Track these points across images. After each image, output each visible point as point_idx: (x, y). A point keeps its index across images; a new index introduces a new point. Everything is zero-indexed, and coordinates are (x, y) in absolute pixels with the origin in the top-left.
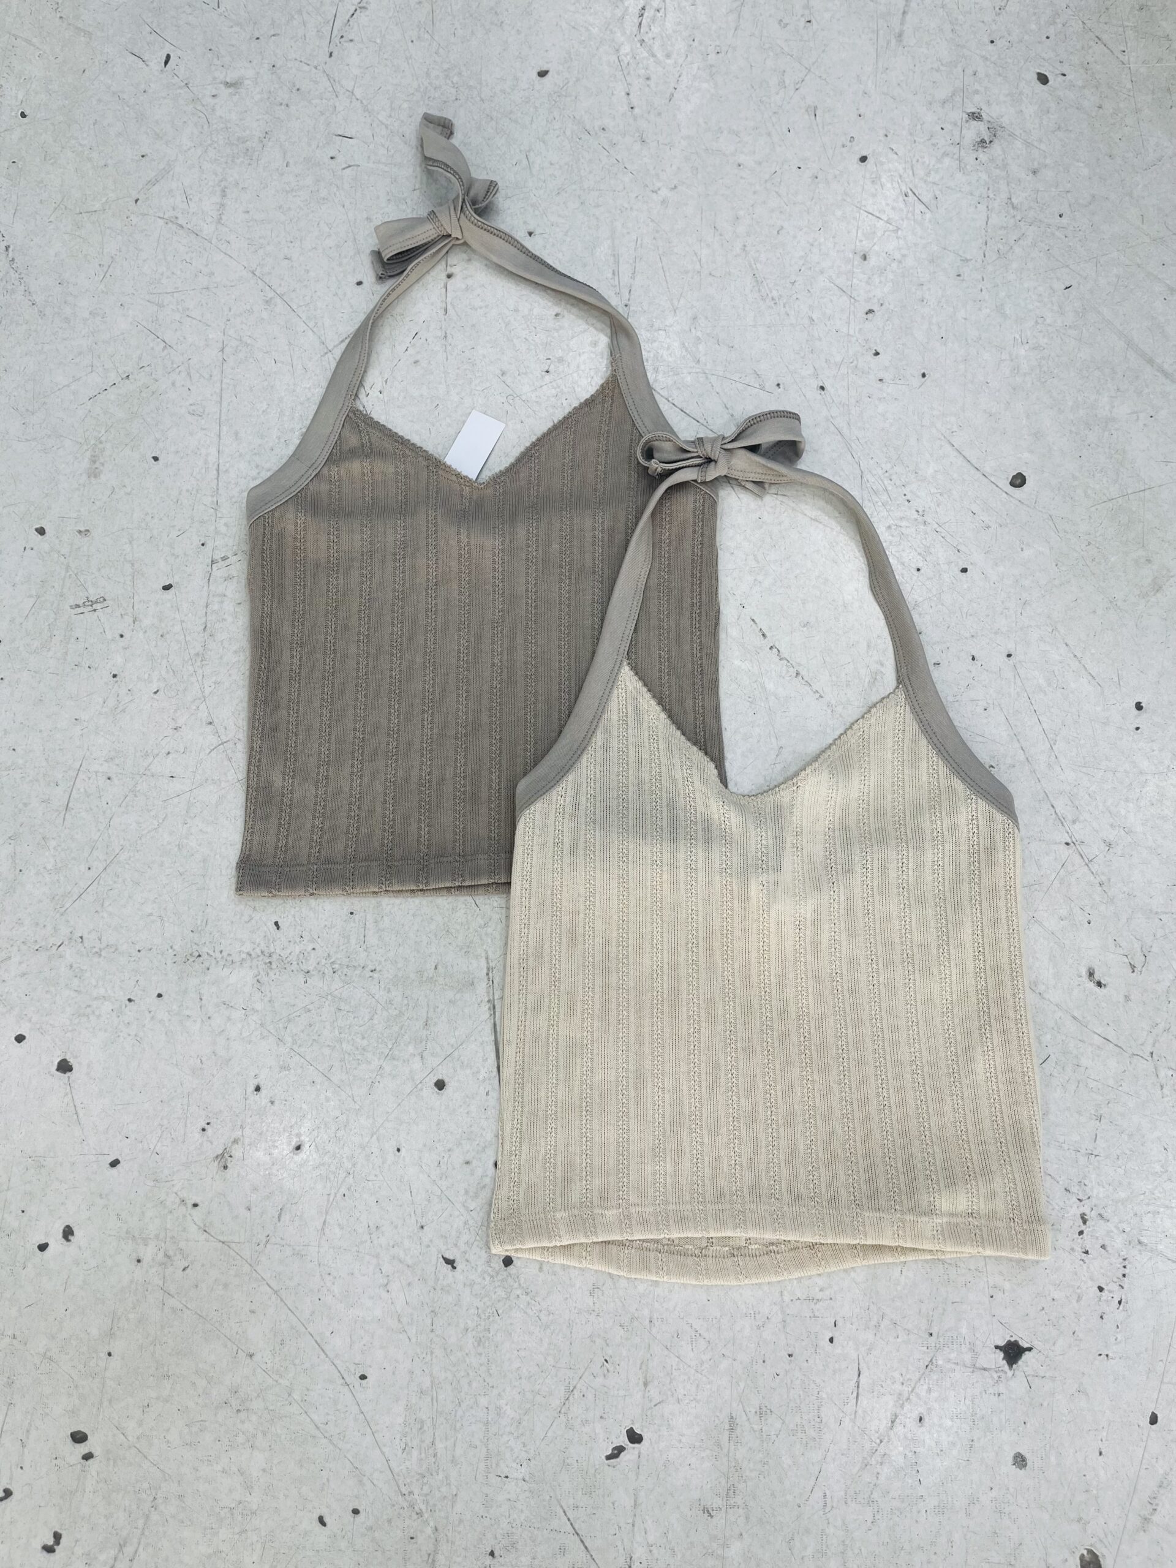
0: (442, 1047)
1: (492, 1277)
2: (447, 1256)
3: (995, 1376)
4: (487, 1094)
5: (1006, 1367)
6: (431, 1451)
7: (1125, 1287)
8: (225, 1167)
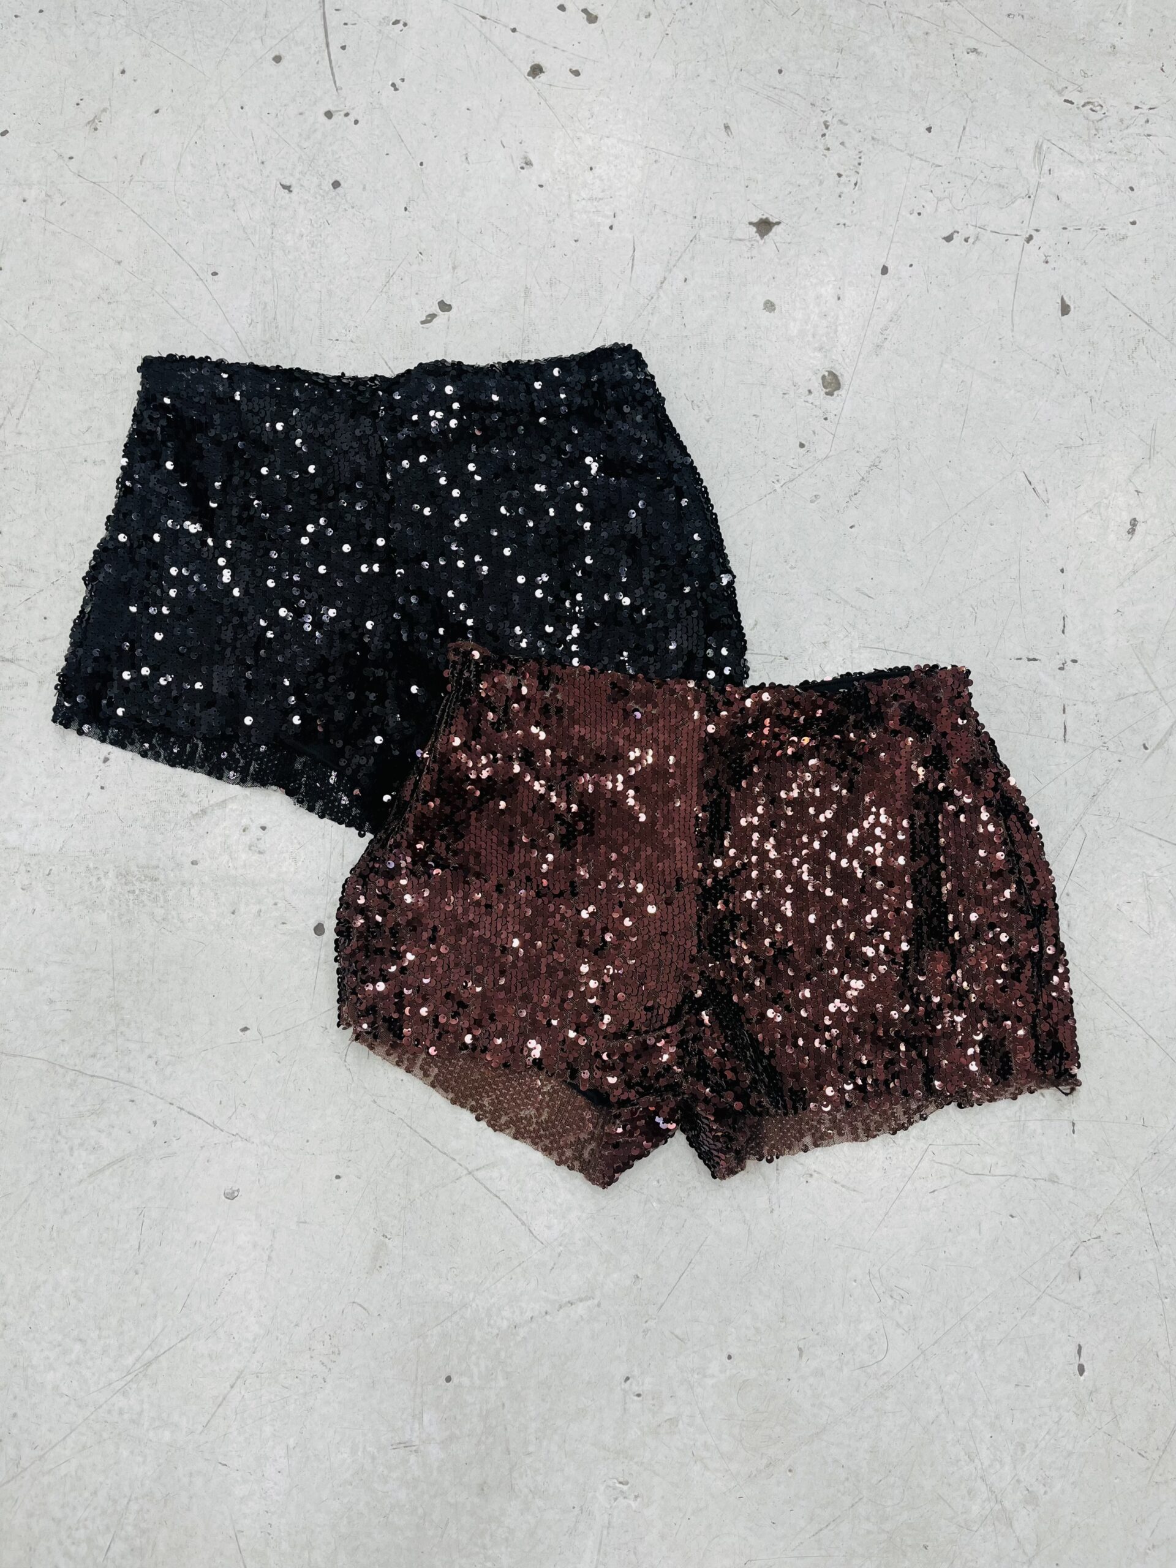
0: (279, 32)
1: (323, 196)
2: (284, 183)
3: (749, 244)
4: (318, 63)
5: (758, 238)
6: (273, 324)
7: (861, 171)
8: (96, 129)
